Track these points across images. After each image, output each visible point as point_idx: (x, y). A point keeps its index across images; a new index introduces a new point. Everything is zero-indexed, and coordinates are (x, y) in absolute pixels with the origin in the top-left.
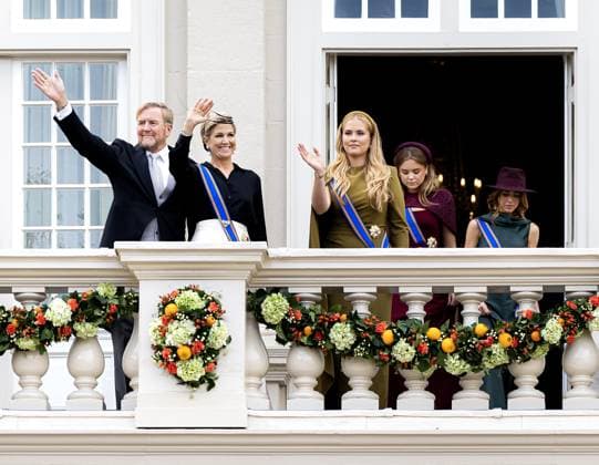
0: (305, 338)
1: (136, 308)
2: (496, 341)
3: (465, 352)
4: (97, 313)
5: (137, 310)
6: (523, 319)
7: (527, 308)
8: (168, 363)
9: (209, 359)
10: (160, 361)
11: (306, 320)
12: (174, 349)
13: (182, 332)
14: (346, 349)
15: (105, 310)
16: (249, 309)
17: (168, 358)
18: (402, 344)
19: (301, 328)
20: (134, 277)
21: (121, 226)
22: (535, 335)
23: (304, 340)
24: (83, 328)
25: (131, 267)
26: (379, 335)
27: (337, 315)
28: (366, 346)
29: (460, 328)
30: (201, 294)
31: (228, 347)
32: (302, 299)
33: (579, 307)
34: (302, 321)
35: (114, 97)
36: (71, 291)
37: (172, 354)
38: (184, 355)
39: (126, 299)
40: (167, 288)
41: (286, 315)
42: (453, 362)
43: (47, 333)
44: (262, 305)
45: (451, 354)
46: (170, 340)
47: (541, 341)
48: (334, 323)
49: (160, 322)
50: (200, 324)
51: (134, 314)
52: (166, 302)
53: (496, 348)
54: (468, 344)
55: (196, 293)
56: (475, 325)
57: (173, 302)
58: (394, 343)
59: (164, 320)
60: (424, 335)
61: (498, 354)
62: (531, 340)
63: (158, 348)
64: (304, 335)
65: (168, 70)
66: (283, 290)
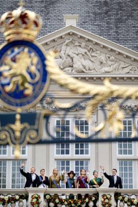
4: (23, 197)
7: (83, 197)
9: (38, 204)
13: (35, 200)
14: (58, 203)
16: (44, 197)
17: (32, 204)
19: (51, 199)
20: (28, 192)
21: (27, 185)
23: (52, 201)
24: (21, 200)
26: (62, 201)
28: (60, 202)
29: (74, 200)
30: (37, 195)
31: (41, 202)
32: (51, 195)
36: (19, 194)
38: (35, 204)
39: (27, 195)
40: (32, 194)
41: (49, 198)
43: (16, 200)
44: (46, 196)
45: (73, 203)
46: (33, 201)
47: (85, 202)
48: (56, 199)
49: (32, 199)
50: (37, 199)
51: (28, 197)
52: (32, 196)
54: (75, 202)
56: (76, 199)
58: (65, 202)
60: (69, 201)
61: (79, 203)
66: (49, 194)
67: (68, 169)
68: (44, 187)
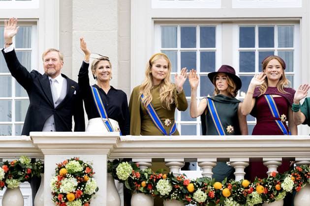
0: (142, 188)
1: (43, 171)
2: (255, 190)
3: (236, 196)
4: (20, 173)
5: (43, 172)
6: (270, 177)
7: (272, 171)
8: (61, 203)
9: (85, 200)
10: (57, 202)
11: (143, 177)
12: (65, 195)
13: (69, 185)
14: (166, 195)
15: (24, 172)
16: (109, 171)
18: (199, 192)
19: (139, 182)
20: (41, 152)
22: (277, 186)
23: (141, 189)
24: (12, 182)
25: (39, 147)
26: (185, 187)
27: (161, 175)
28: (178, 193)
29: (233, 182)
30: (81, 163)
31: (97, 193)
32: (140, 165)
33: (304, 170)
34: (140, 178)
35: (29, 46)
36: (5, 160)
37: (64, 198)
38: (71, 198)
39: (37, 165)
40: (60, 159)
41: (131, 175)
42: (229, 202)
44: (117, 169)
45: (228, 198)
46: (63, 189)
47: (282, 190)
48: (159, 179)
49: (56, 179)
50: (80, 180)
51: (41, 174)
52: (60, 167)
53: (255, 195)
54: (238, 192)
55: (78, 162)
56: (242, 180)
57: (64, 167)
58: (195, 191)
59: (59, 178)
60: (212, 186)
61: (256, 197)
62: (275, 190)
63: (55, 194)
64: (141, 186)
65: (61, 31)
66: (129, 160)
67: (209, 59)
68: (111, 130)
